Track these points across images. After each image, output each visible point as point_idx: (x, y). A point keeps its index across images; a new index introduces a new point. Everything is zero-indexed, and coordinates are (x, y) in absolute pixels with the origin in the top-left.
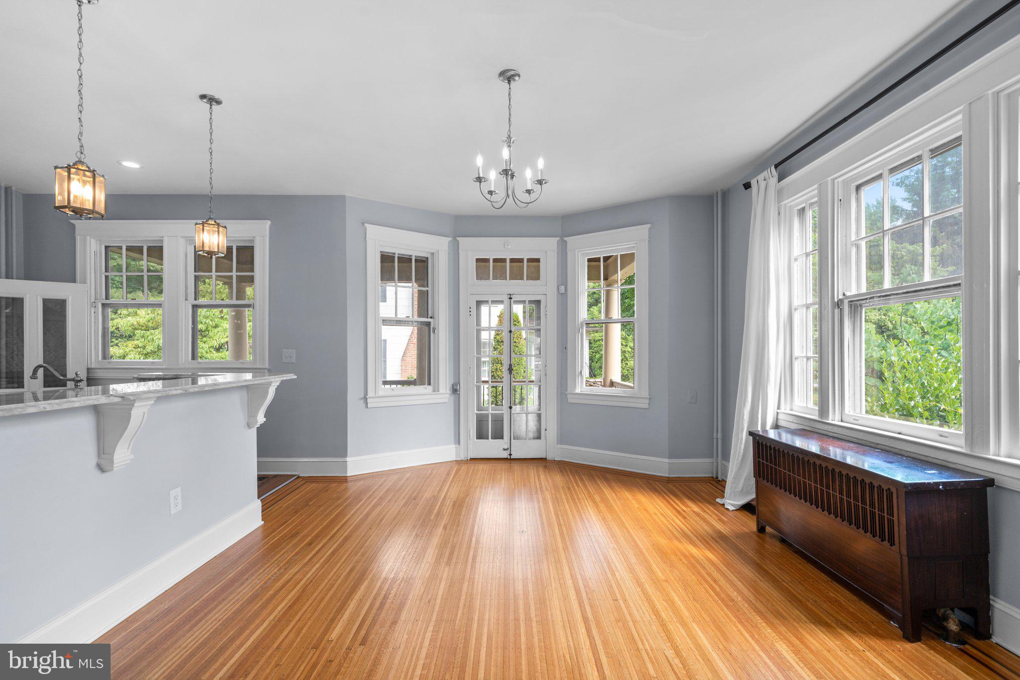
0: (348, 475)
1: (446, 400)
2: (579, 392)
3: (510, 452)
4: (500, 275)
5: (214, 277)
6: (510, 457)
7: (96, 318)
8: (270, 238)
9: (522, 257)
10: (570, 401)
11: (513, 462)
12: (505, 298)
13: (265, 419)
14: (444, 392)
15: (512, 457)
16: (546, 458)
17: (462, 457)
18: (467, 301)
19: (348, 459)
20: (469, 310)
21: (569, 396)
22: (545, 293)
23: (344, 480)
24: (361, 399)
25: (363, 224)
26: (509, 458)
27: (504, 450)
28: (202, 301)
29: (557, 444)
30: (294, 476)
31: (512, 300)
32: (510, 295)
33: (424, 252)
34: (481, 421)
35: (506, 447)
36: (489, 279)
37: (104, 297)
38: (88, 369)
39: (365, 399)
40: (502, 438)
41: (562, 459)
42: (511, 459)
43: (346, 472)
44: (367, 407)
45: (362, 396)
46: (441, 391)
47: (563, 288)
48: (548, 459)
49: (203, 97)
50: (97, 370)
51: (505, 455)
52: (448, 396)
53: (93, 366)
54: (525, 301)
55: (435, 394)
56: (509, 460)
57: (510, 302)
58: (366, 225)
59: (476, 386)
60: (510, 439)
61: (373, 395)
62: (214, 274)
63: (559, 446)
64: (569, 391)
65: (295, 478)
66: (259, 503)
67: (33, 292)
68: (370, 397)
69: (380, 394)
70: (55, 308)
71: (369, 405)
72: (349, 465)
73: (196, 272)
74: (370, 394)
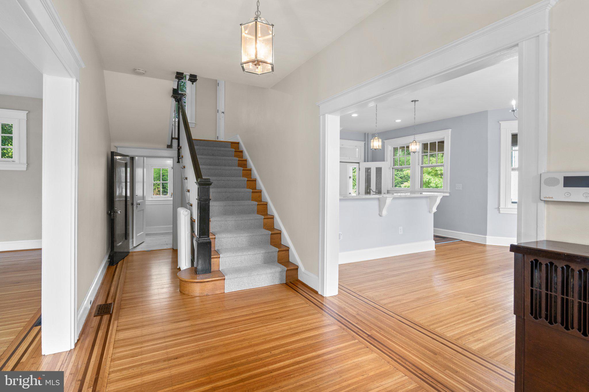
0: (487, 244)
5: (429, 155)
7: (390, 173)
8: (451, 136)
13: (436, 210)
19: (487, 237)
23: (485, 245)
24: (496, 208)
25: (498, 122)
28: (424, 165)
30: (460, 239)
37: (393, 166)
38: (388, 190)
39: (498, 209)
43: (486, 242)
44: (499, 212)
45: (497, 207)
49: (412, 101)
50: (391, 191)
53: (389, 189)
58: (500, 122)
61: (504, 207)
62: (429, 154)
65: (460, 240)
66: (434, 242)
67: (373, 166)
68: (502, 208)
69: (509, 207)
70: (379, 170)
71: (501, 212)
72: (487, 239)
73: (422, 153)
74: (502, 206)
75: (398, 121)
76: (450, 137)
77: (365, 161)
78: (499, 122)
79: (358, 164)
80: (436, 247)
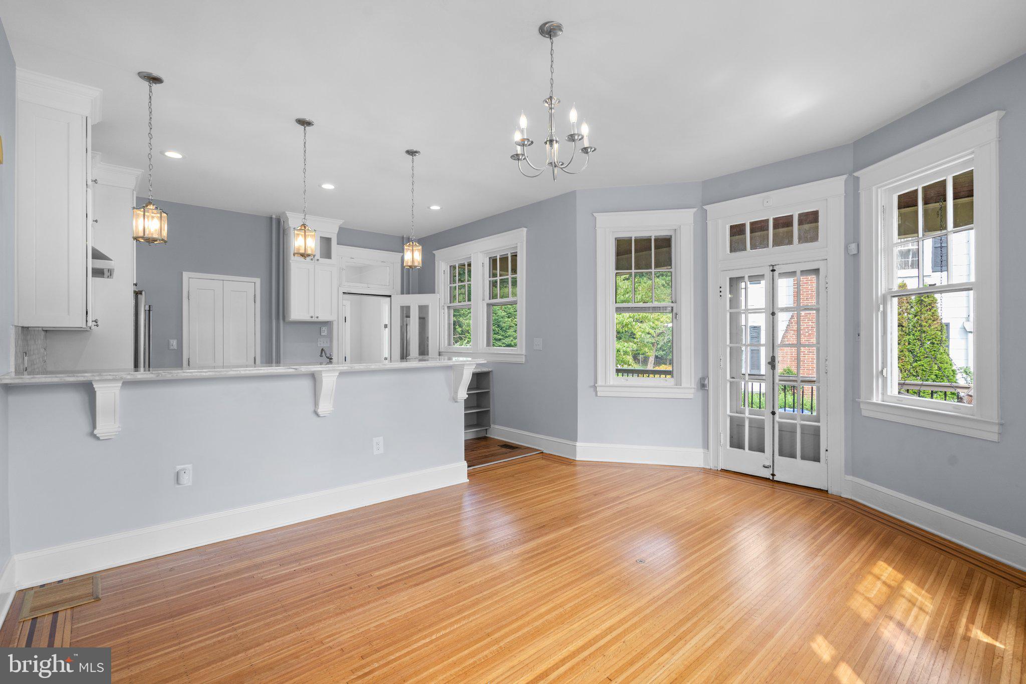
0: (576, 459)
1: (691, 396)
2: (880, 402)
3: (773, 471)
4: (759, 243)
5: (499, 281)
6: (773, 478)
7: (444, 317)
9: (791, 214)
10: (865, 413)
11: (777, 486)
12: (767, 272)
14: (689, 386)
15: (776, 478)
16: (827, 491)
17: (711, 466)
18: (718, 280)
19: (578, 444)
20: (719, 289)
21: (862, 406)
22: (823, 258)
23: (569, 462)
24: (591, 387)
26: (771, 478)
27: (764, 467)
29: (847, 473)
30: (540, 450)
31: (776, 273)
32: (773, 266)
33: (666, 230)
34: (736, 426)
35: (767, 464)
36: (745, 249)
37: (449, 302)
38: (439, 353)
39: (595, 387)
40: (763, 451)
41: (853, 498)
42: (773, 481)
43: (575, 455)
44: (596, 395)
45: (592, 384)
46: (684, 385)
47: (853, 247)
48: (830, 492)
49: (408, 152)
50: (444, 353)
51: (767, 474)
52: (693, 391)
54: (795, 272)
55: (676, 388)
56: (771, 481)
57: (773, 276)
58: (595, 214)
59: (731, 383)
60: (773, 454)
61: (603, 384)
62: (499, 278)
63: (850, 478)
64: (862, 399)
65: (538, 452)
66: (465, 464)
67: (414, 301)
68: (601, 386)
69: (611, 383)
70: (423, 310)
71: (599, 394)
72: (578, 450)
73: (490, 277)
74: (600, 383)
75: (435, 208)
76: (525, 243)
77: (402, 293)
78: (593, 215)
79: (388, 299)
80: (470, 475)
